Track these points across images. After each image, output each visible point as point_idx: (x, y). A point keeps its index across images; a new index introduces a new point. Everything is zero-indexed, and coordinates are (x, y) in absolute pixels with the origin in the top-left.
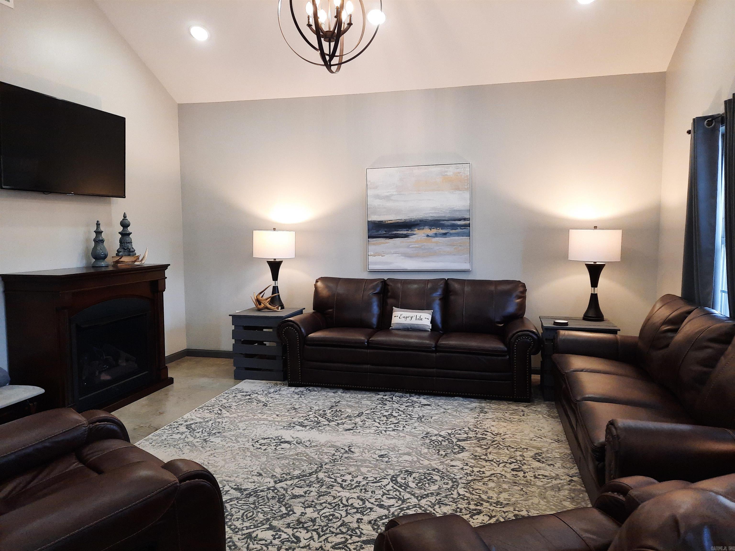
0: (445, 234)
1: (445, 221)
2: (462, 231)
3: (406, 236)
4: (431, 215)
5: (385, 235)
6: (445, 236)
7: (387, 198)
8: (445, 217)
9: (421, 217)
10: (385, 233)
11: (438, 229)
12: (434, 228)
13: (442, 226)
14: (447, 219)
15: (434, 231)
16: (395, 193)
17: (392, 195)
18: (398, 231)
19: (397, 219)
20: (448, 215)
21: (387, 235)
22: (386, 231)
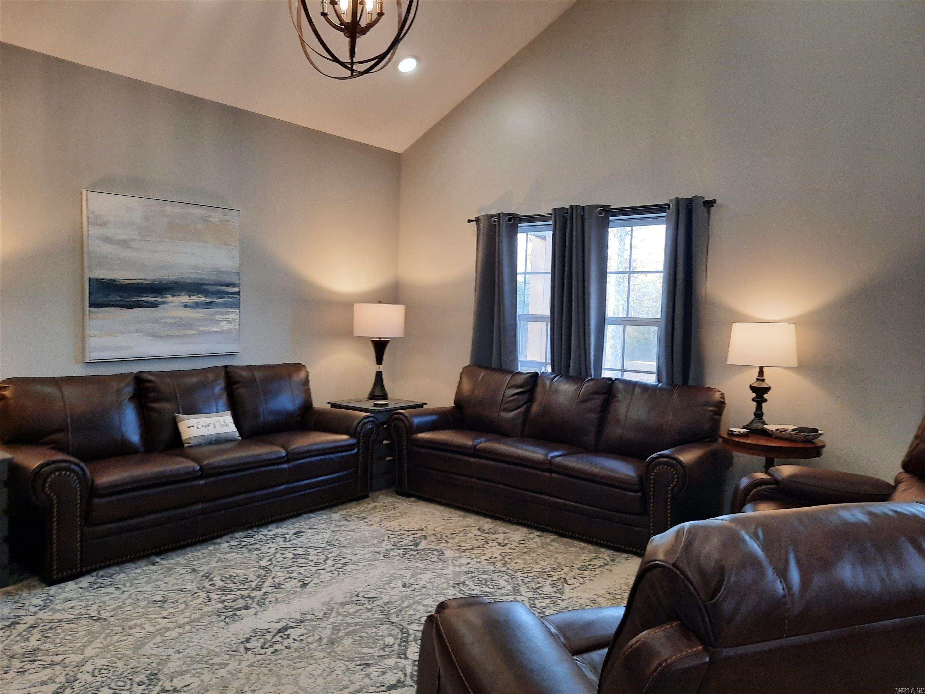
0: (209, 305)
1: (210, 286)
2: (230, 300)
3: (153, 305)
4: (192, 276)
5: (119, 303)
6: (208, 307)
7: (125, 243)
8: (208, 279)
9: (177, 277)
10: (120, 299)
11: (200, 296)
12: (194, 295)
13: (206, 293)
14: (212, 283)
15: (194, 299)
16: (135, 237)
17: (132, 240)
18: (142, 297)
19: (140, 278)
20: (213, 278)
21: (123, 303)
22: (120, 296)
